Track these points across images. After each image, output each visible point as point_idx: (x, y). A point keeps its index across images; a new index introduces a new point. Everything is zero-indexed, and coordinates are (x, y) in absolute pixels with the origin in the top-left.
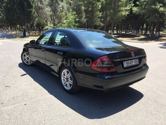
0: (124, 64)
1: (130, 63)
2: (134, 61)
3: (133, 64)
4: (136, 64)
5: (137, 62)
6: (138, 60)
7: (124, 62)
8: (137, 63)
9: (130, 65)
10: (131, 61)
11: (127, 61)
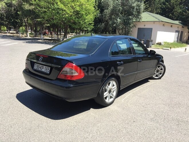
0: (35, 65)
1: (40, 67)
2: (44, 68)
3: (43, 70)
4: (45, 71)
5: (48, 70)
6: (49, 69)
7: (35, 64)
8: (47, 72)
9: (39, 69)
10: (42, 66)
11: (39, 65)
